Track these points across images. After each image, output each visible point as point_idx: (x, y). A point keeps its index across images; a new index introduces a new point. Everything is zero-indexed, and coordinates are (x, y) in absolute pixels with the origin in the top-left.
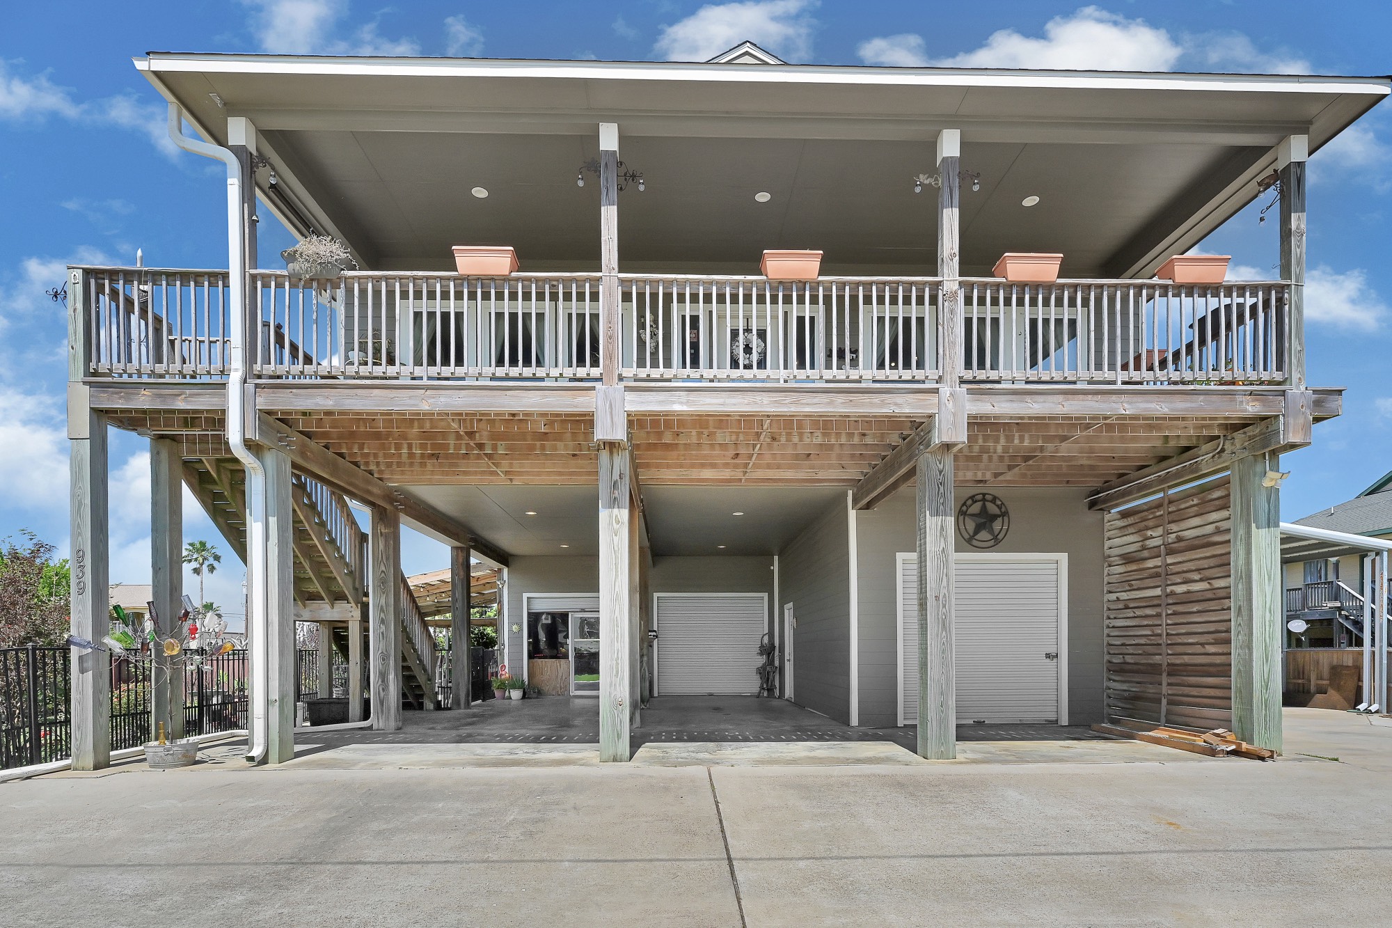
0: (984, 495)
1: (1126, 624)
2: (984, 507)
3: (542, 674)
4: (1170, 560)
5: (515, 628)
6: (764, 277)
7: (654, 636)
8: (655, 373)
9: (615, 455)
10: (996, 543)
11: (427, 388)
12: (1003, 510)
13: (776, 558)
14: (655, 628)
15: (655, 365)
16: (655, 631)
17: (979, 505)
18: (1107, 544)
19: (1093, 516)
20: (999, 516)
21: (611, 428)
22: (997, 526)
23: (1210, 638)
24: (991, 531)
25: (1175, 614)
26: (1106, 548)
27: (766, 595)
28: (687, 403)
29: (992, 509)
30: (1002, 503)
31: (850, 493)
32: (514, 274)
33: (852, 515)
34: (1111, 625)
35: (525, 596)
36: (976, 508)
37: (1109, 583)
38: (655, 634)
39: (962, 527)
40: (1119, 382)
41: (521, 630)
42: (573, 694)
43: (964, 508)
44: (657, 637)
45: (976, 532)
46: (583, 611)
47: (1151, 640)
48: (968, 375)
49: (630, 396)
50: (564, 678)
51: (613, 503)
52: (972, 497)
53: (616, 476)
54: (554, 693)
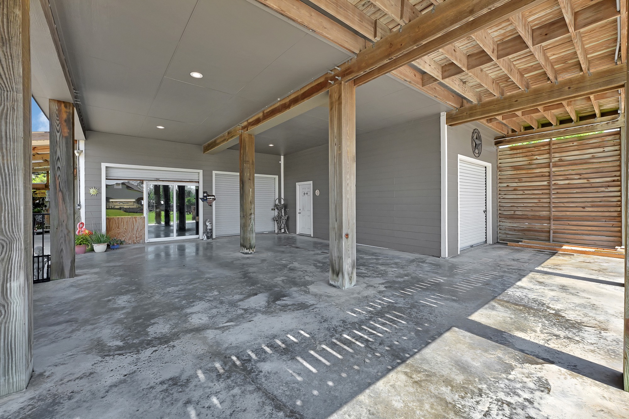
0: (477, 130)
1: (513, 197)
2: (477, 136)
3: (118, 228)
4: (554, 169)
5: (92, 191)
7: (213, 199)
10: (479, 155)
13: (282, 157)
14: (214, 194)
16: (214, 196)
17: (476, 134)
19: (495, 148)
22: (480, 146)
23: (589, 204)
24: (478, 149)
25: (558, 193)
26: (498, 163)
27: (277, 177)
30: (480, 135)
31: (444, 114)
33: (445, 128)
34: (502, 198)
35: (104, 165)
36: (475, 136)
37: (500, 179)
38: (213, 197)
39: (473, 144)
41: (99, 193)
42: (148, 241)
43: (473, 135)
44: (215, 199)
45: (475, 148)
46: (157, 180)
47: (538, 205)
50: (139, 230)
52: (474, 130)
54: (130, 242)
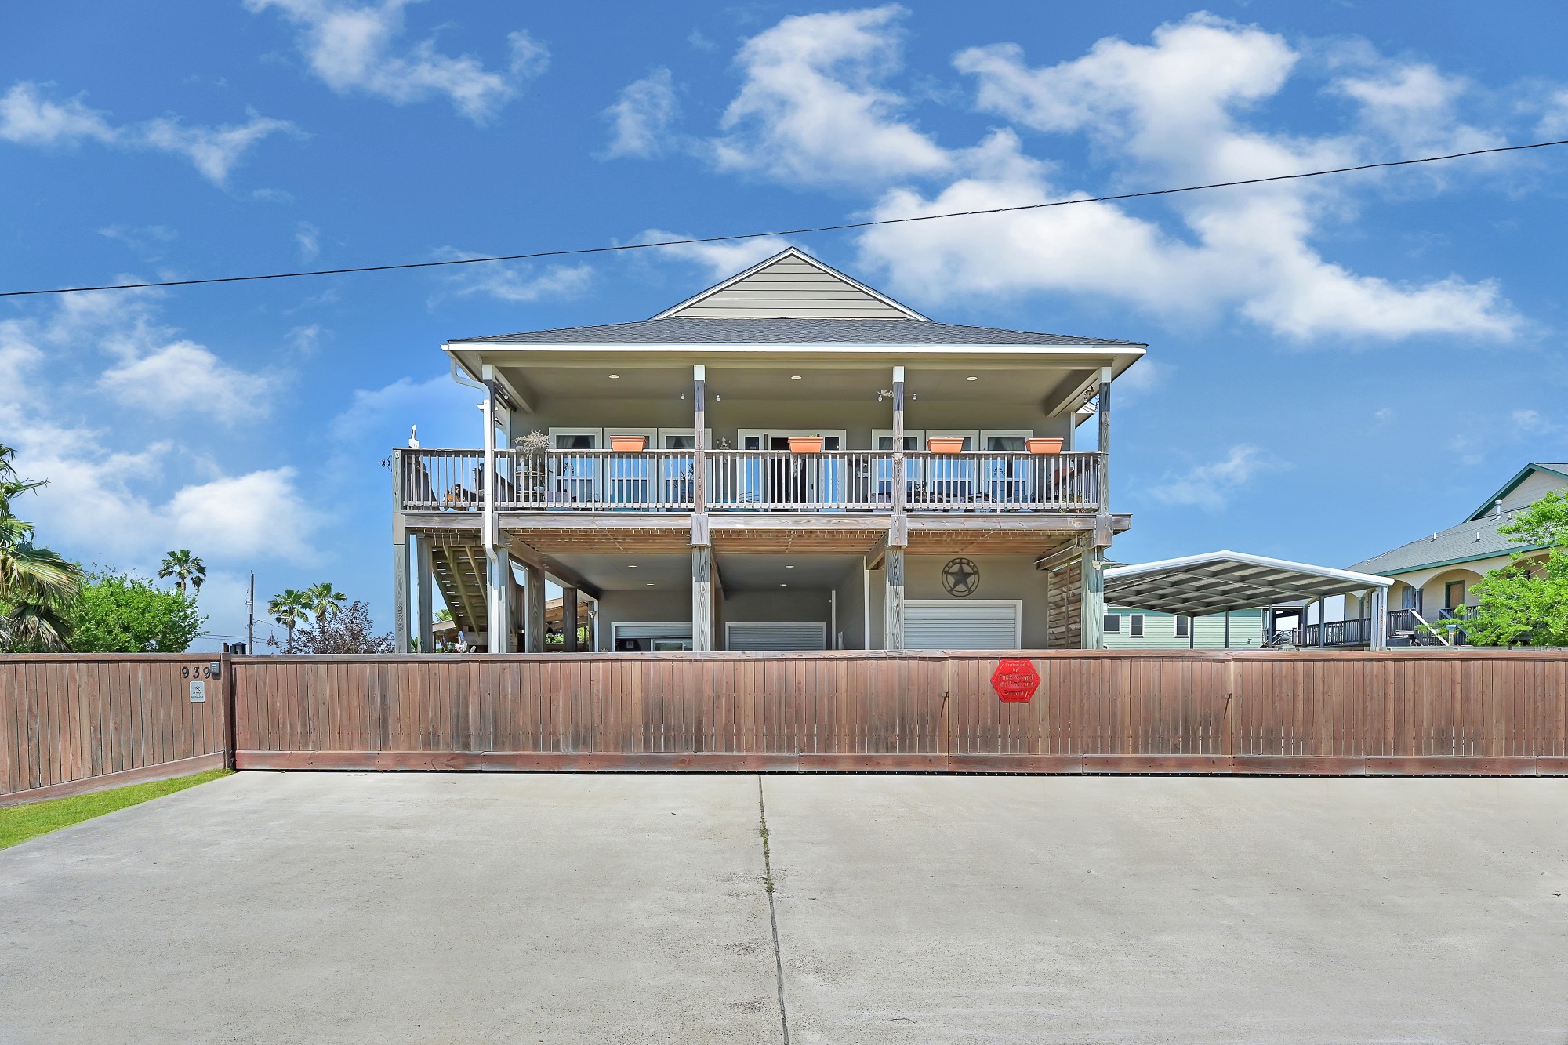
0: (961, 559)
2: (961, 568)
4: (1070, 608)
6: (789, 451)
8: (726, 506)
9: (702, 552)
10: (969, 594)
11: (595, 515)
12: (975, 569)
13: (834, 592)
15: (726, 500)
17: (958, 566)
18: (1050, 593)
19: (1039, 574)
20: (972, 574)
21: (700, 538)
22: (970, 580)
24: (966, 584)
26: (1046, 597)
27: (824, 625)
28: (745, 523)
29: (967, 569)
30: (974, 565)
31: (865, 557)
32: (644, 450)
33: (867, 573)
35: (613, 625)
36: (955, 568)
39: (945, 582)
40: (998, 510)
43: (947, 569)
45: (956, 585)
46: (664, 638)
48: (909, 506)
49: (711, 519)
51: (701, 578)
52: (952, 561)
53: (703, 563)
